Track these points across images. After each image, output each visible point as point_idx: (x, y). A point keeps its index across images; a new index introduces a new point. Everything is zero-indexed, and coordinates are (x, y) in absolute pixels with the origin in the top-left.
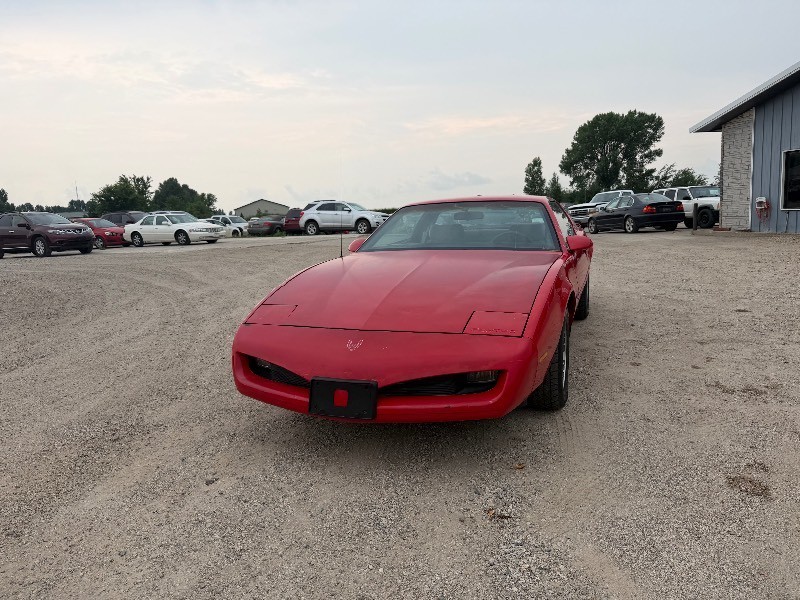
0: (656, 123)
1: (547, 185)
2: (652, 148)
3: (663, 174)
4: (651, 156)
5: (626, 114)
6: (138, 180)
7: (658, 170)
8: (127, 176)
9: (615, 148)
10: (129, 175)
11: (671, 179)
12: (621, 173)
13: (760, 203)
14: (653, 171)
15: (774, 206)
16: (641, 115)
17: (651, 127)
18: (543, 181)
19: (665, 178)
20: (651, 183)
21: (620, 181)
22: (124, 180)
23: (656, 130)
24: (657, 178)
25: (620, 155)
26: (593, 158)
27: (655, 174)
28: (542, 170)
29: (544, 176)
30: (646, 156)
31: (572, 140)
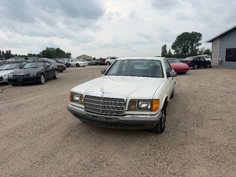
0: (200, 35)
1: (168, 52)
2: (199, 43)
3: (201, 50)
4: (198, 45)
5: (191, 32)
6: (51, 49)
7: (200, 49)
8: (48, 47)
9: (187, 42)
10: (49, 47)
11: (204, 52)
12: (189, 50)
13: (220, 60)
14: (198, 49)
15: (223, 61)
16: (196, 33)
17: (198, 37)
18: (166, 52)
19: (202, 51)
20: (198, 53)
21: (189, 52)
22: (47, 48)
23: (200, 37)
24: (199, 51)
25: (189, 45)
26: (181, 45)
27: (199, 50)
28: (167, 48)
29: (167, 50)
30: (197, 45)
31: (176, 39)
